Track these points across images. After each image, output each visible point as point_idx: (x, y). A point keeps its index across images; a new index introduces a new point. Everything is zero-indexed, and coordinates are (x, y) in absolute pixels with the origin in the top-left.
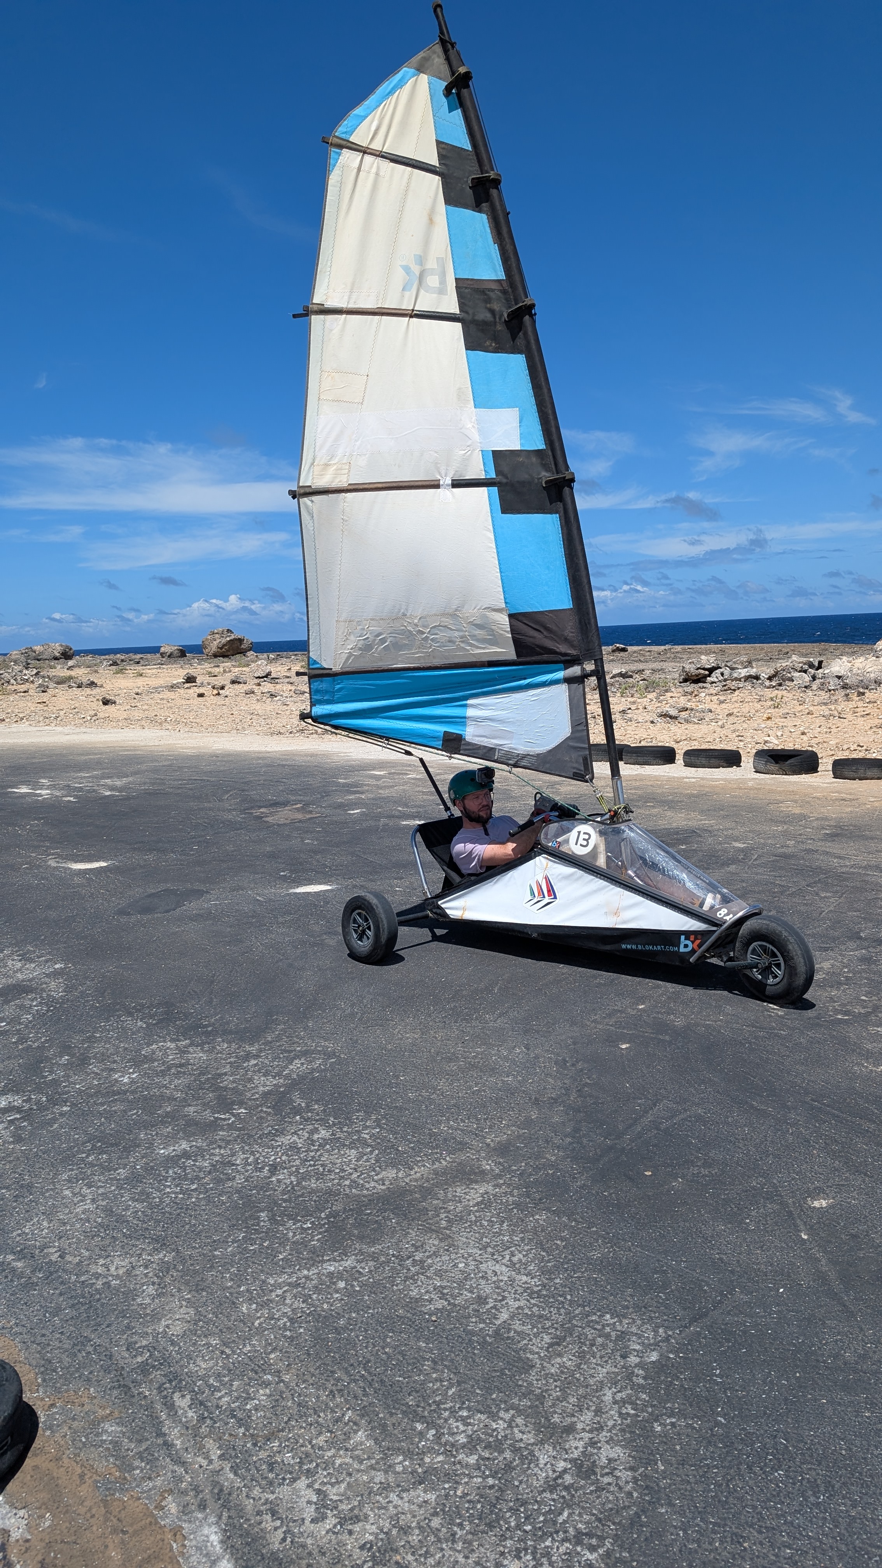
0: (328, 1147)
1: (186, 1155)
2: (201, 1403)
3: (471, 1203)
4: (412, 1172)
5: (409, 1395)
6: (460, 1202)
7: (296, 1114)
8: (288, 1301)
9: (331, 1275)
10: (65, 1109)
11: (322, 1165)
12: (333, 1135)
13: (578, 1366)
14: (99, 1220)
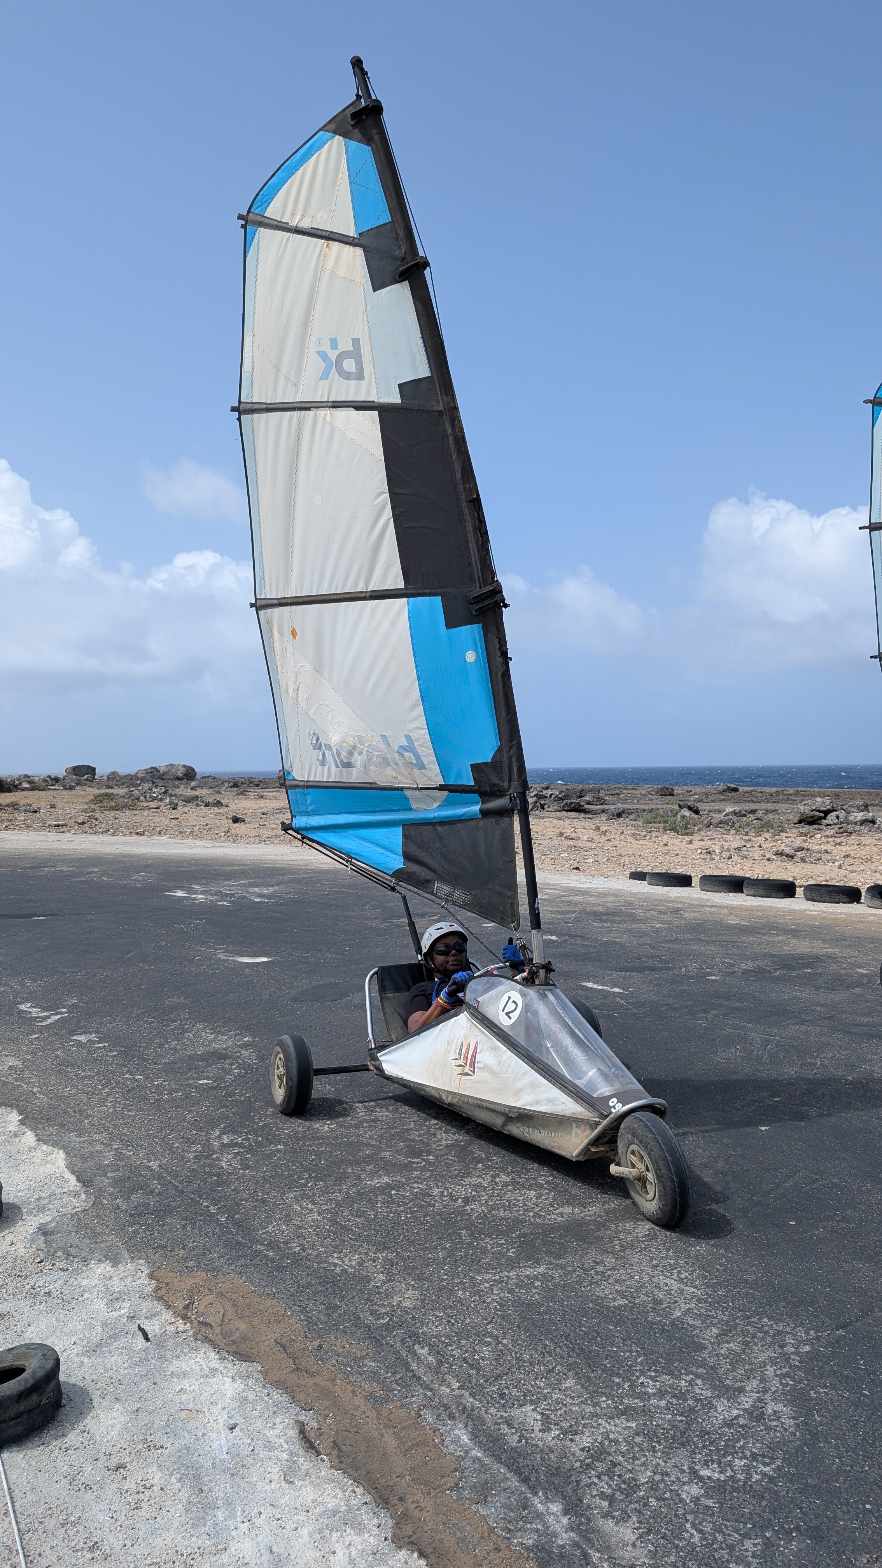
0: (510, 1188)
1: (388, 1185)
2: (438, 1353)
3: (640, 1235)
4: (586, 1210)
5: (606, 1359)
6: (630, 1233)
7: (478, 1163)
8: (495, 1292)
9: (528, 1277)
10: (279, 1147)
11: (507, 1201)
12: (512, 1179)
13: (744, 1351)
14: (328, 1227)
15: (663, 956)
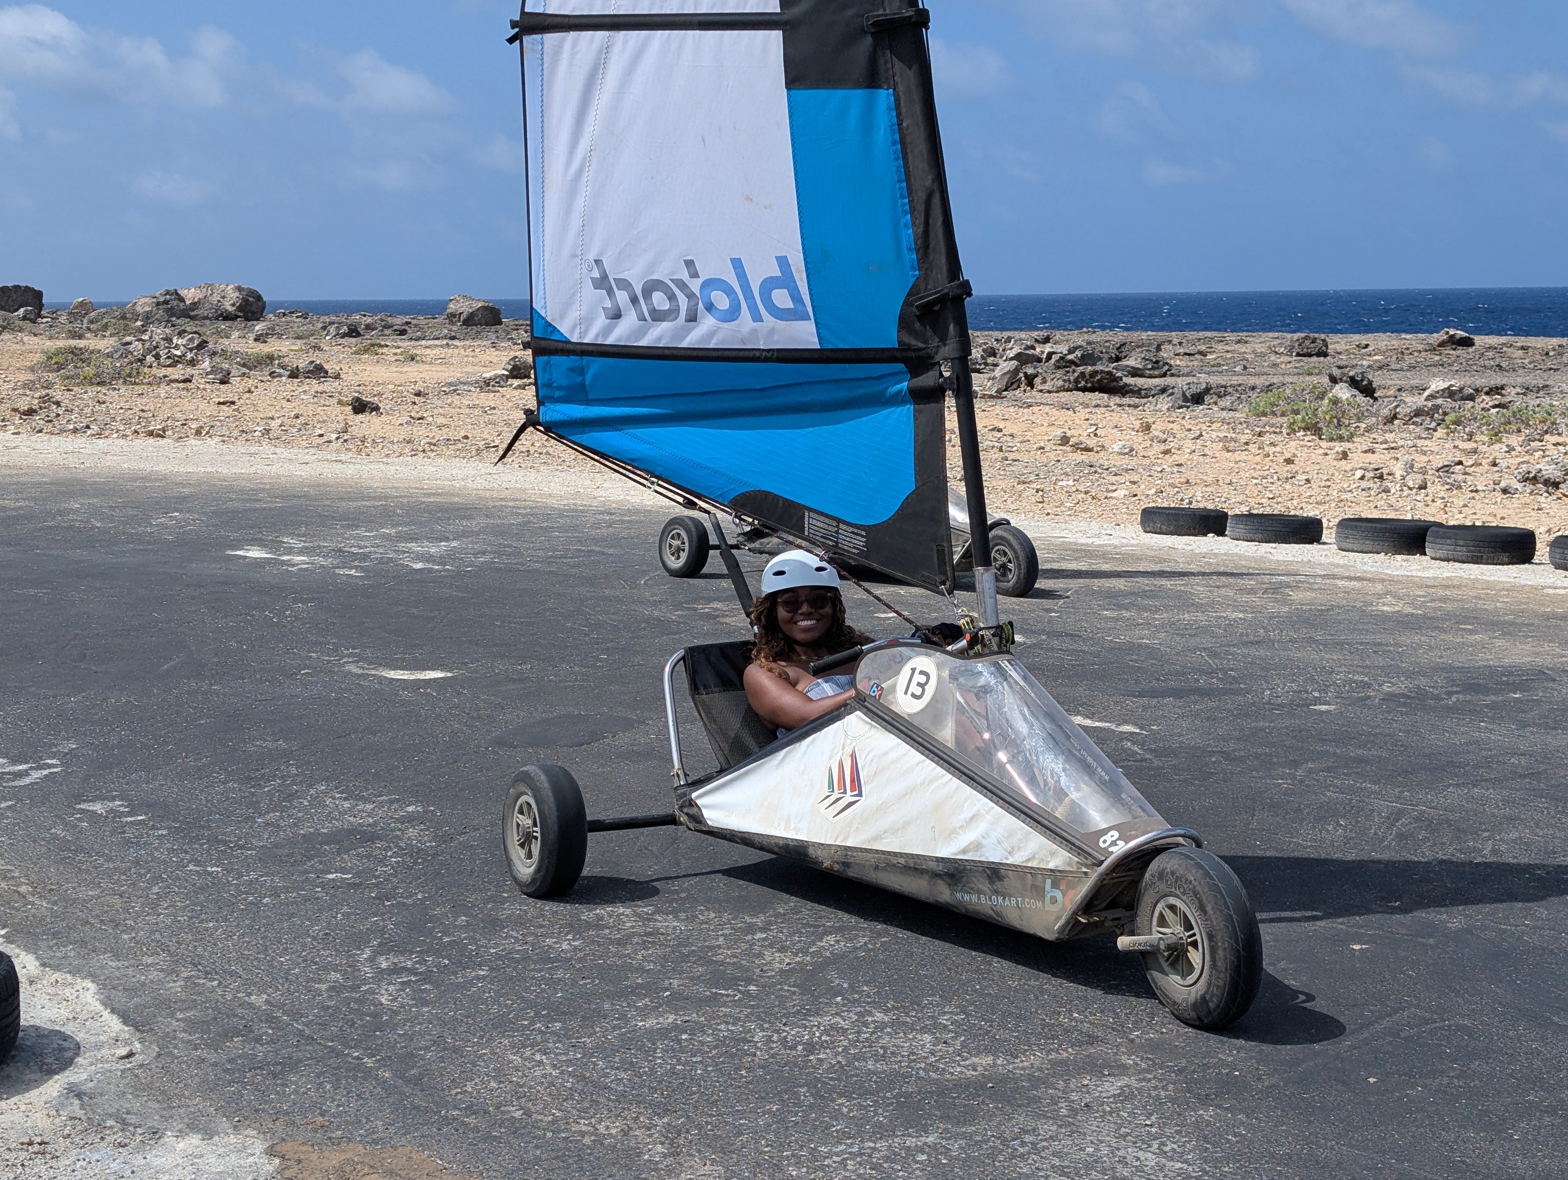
0: (889, 1030)
3: (1105, 1095)
7: (835, 995)
9: (907, 1149)
12: (893, 1018)
14: (569, 1085)
15: (1232, 670)
